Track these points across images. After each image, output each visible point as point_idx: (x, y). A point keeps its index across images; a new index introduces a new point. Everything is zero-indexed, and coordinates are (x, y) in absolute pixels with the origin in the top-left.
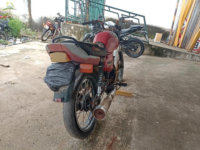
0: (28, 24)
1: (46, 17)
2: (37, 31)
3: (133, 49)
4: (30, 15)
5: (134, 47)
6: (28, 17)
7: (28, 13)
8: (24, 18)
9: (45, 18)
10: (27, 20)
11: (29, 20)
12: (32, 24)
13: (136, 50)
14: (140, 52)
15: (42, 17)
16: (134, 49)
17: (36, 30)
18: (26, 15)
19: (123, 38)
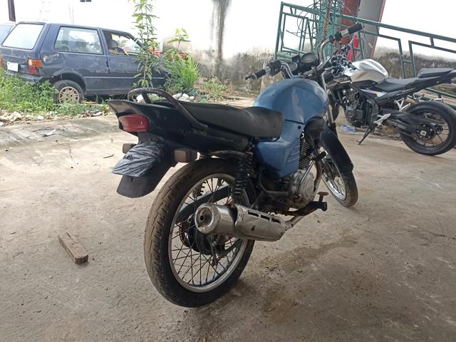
0: (214, 69)
1: (248, 54)
2: (228, 84)
3: (423, 133)
4: (220, 50)
5: (428, 126)
6: (216, 54)
7: (215, 47)
8: (208, 58)
9: (246, 56)
10: (213, 62)
11: (217, 61)
12: (221, 69)
13: (431, 135)
14: (444, 144)
15: (239, 55)
16: (428, 131)
17: (226, 82)
18: (213, 51)
19: (397, 102)
